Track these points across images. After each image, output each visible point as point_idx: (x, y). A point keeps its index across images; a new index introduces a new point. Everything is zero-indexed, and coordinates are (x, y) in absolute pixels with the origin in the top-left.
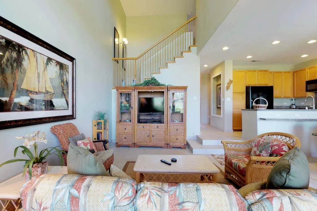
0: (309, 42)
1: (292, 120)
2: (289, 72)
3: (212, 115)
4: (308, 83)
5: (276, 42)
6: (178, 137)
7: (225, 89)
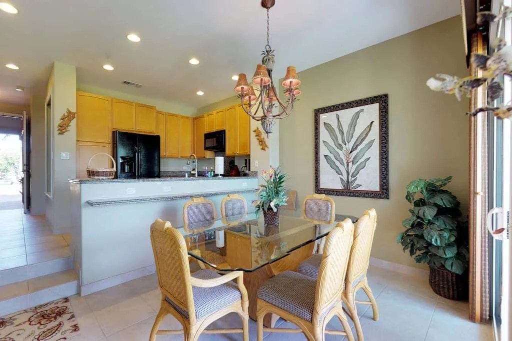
1: (158, 199)
2: (187, 118)
4: (207, 136)
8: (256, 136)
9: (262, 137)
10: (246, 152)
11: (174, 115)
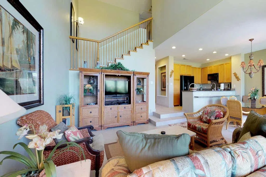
0: (213, 53)
1: (207, 97)
2: (199, 68)
3: (158, 95)
4: (209, 75)
5: (201, 49)
6: (142, 115)
7: (170, 77)
8: (234, 75)
9: (237, 76)
10: (229, 81)
11: (195, 68)
